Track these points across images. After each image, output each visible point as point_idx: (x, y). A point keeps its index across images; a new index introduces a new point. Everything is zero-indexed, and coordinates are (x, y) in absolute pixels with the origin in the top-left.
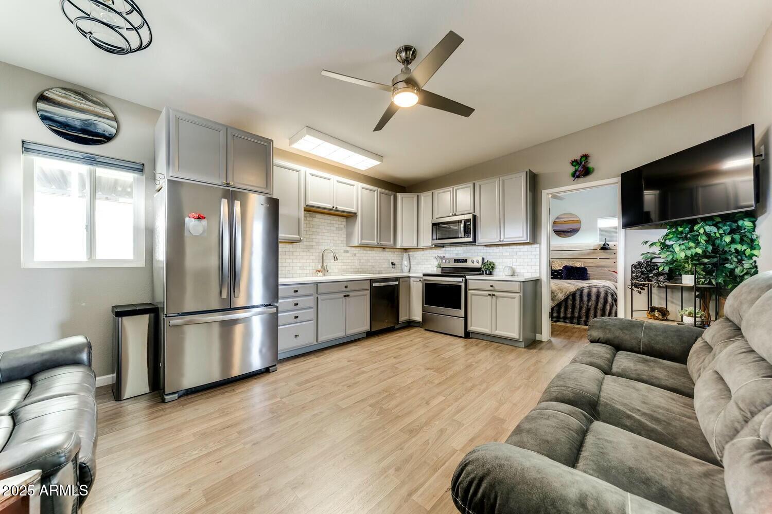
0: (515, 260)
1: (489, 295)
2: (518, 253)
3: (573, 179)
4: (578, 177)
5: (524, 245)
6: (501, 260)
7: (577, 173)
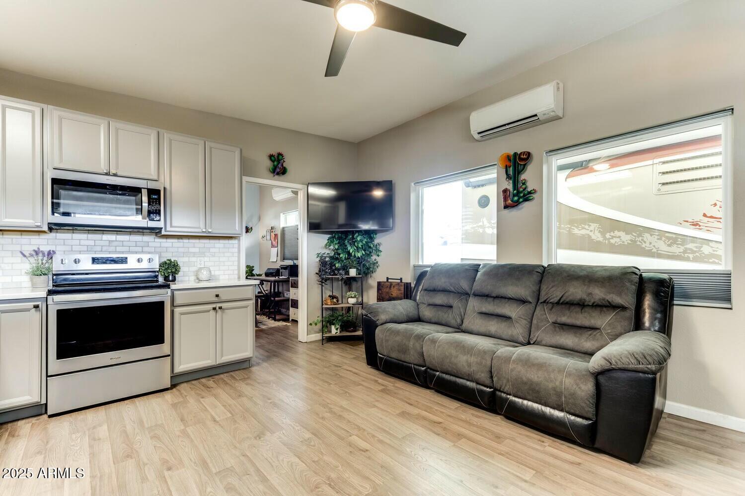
0: (206, 259)
1: (214, 309)
2: (212, 250)
3: (272, 175)
4: (278, 174)
5: (219, 239)
6: (186, 259)
7: (278, 170)
